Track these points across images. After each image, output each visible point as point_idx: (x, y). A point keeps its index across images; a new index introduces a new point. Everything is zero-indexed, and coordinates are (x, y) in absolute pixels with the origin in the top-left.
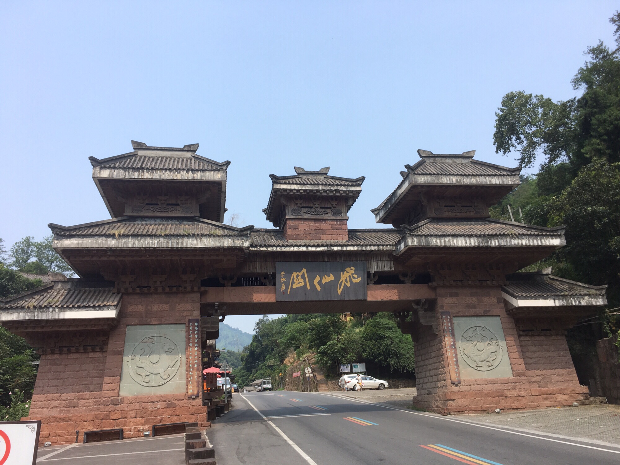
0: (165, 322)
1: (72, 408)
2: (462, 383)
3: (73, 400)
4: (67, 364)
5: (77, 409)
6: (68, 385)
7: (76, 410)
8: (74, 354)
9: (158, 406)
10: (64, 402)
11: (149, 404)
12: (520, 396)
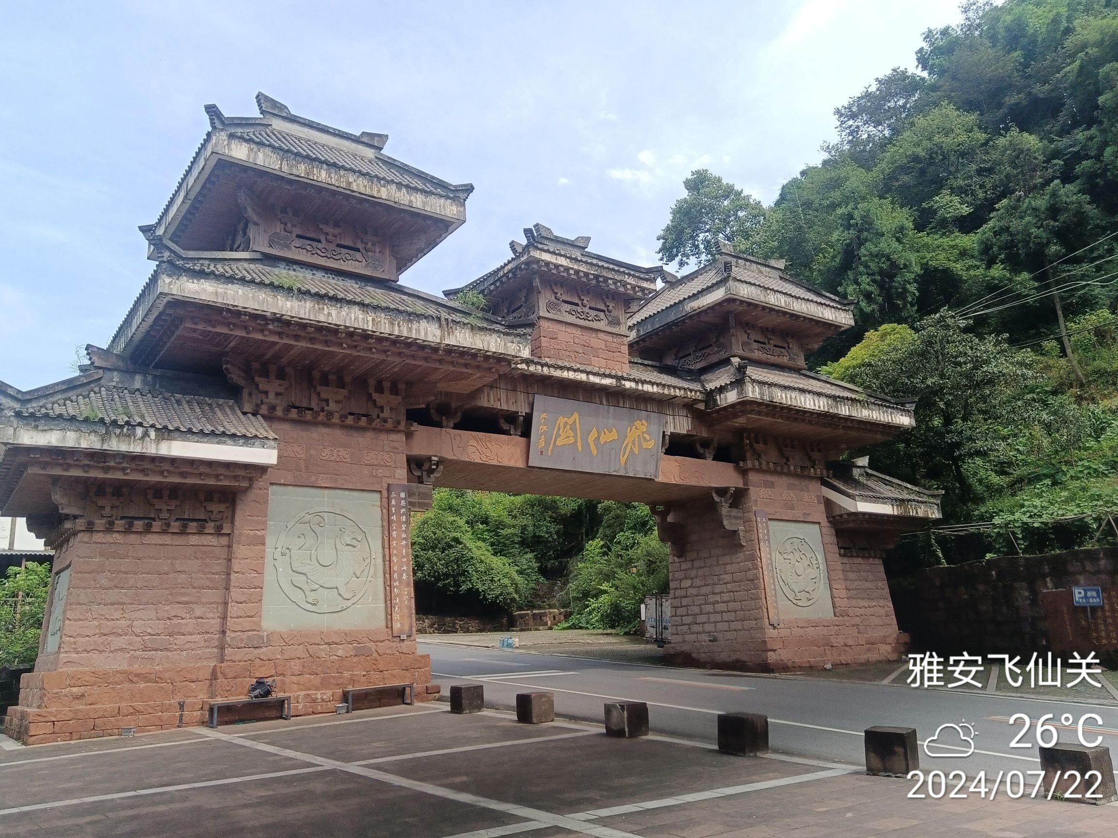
0: (343, 484)
1: (159, 652)
2: (782, 625)
3: (159, 635)
4: (140, 555)
5: (169, 654)
6: (147, 603)
7: (167, 657)
8: (156, 536)
9: (340, 653)
10: (139, 639)
11: (321, 647)
12: (846, 645)
